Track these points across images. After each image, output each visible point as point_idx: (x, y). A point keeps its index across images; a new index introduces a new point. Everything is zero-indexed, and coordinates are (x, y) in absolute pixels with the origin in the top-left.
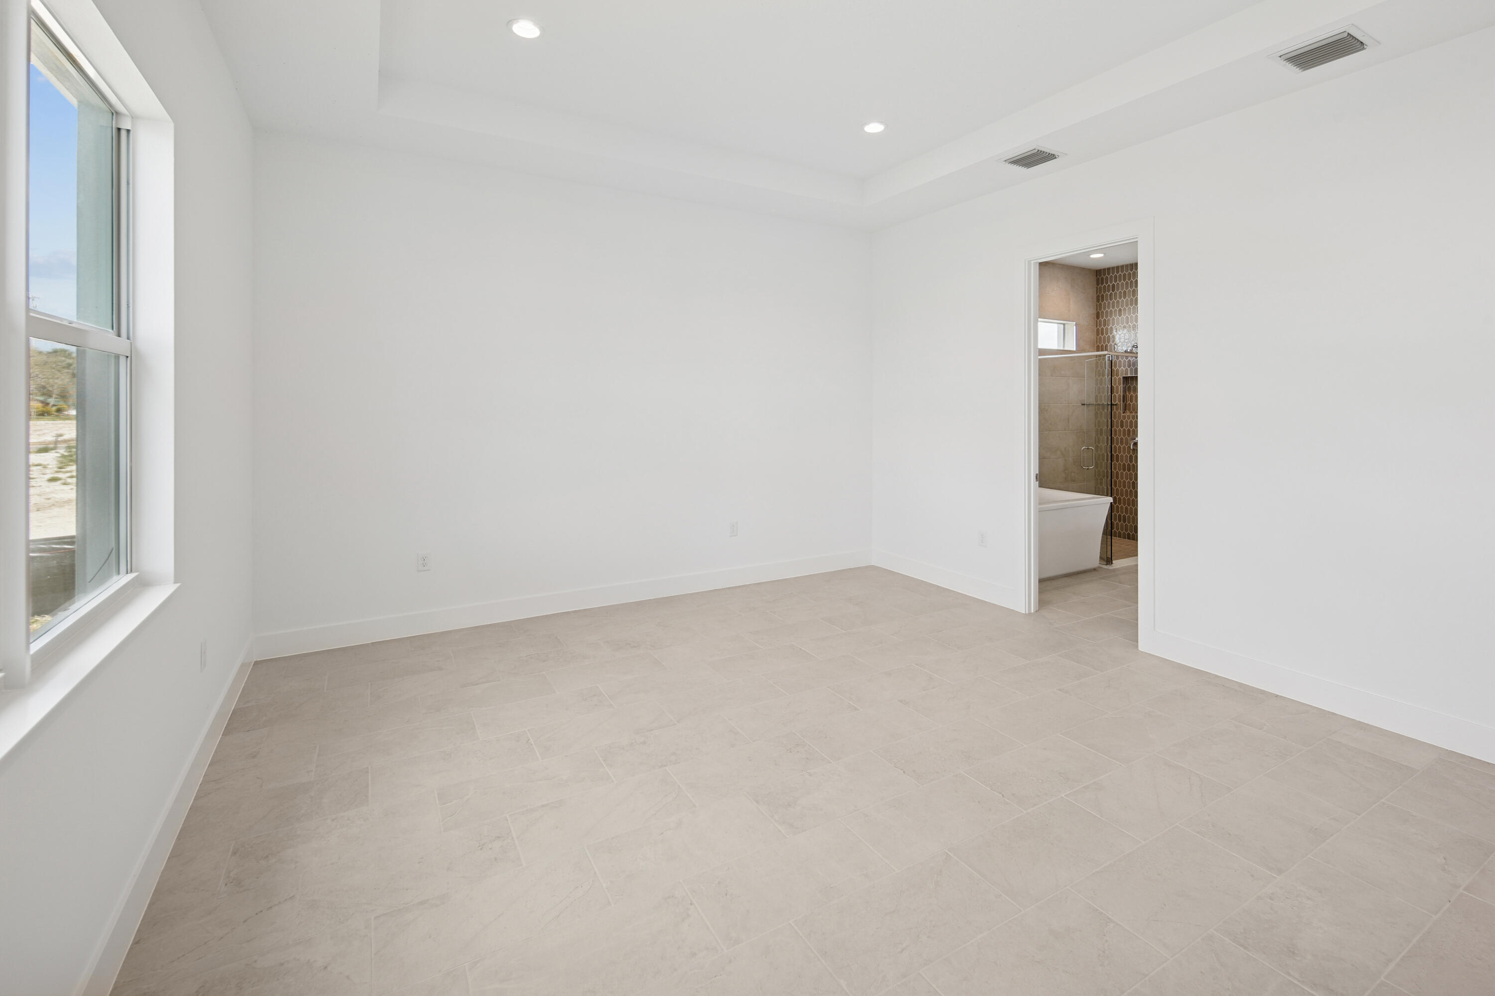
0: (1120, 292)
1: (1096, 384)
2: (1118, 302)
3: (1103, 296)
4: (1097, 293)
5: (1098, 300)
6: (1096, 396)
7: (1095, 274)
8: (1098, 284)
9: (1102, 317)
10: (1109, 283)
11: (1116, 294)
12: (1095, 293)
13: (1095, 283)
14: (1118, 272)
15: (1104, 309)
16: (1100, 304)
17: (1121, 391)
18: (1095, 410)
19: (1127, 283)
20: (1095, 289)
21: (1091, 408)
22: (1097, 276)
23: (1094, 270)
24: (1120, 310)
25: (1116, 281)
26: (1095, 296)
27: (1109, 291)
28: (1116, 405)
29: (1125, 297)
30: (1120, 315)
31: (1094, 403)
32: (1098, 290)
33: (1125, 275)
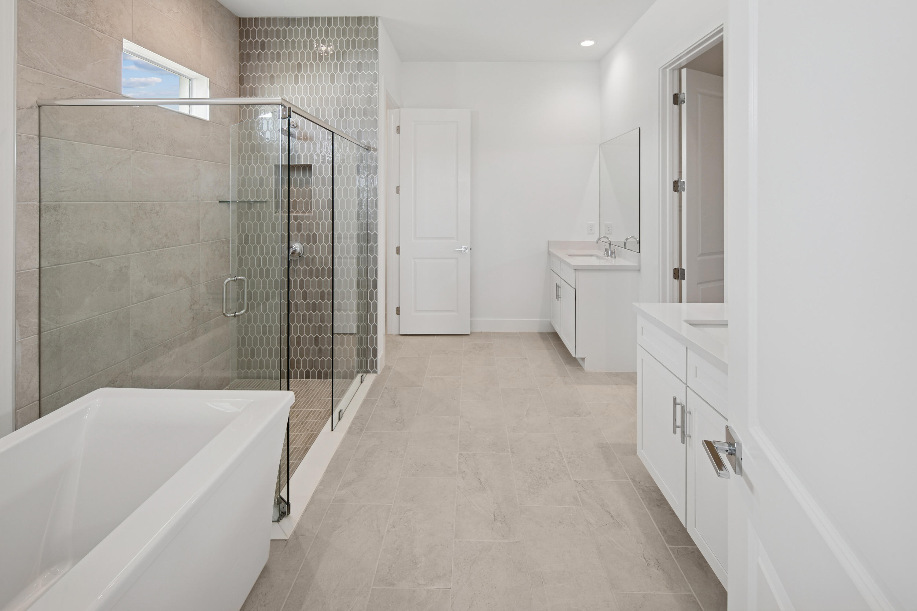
0: (272, 53)
1: (239, 175)
2: (269, 65)
3: (248, 54)
4: (240, 50)
5: (242, 60)
6: (239, 191)
7: (238, 23)
8: (241, 37)
9: (248, 83)
10: (257, 38)
11: (266, 54)
12: (238, 50)
13: (238, 34)
14: (269, 26)
15: (251, 72)
16: (245, 66)
17: (272, 184)
18: (238, 209)
19: (281, 42)
20: (238, 43)
21: (233, 207)
22: (240, 27)
23: (236, 17)
24: (272, 77)
25: (266, 37)
26: (238, 53)
27: (256, 49)
28: (266, 202)
29: (278, 60)
30: (272, 84)
31: (236, 199)
32: (242, 46)
33: (278, 31)
